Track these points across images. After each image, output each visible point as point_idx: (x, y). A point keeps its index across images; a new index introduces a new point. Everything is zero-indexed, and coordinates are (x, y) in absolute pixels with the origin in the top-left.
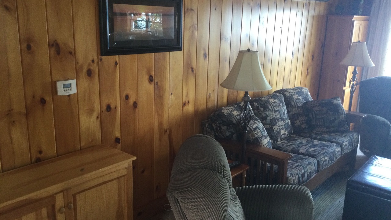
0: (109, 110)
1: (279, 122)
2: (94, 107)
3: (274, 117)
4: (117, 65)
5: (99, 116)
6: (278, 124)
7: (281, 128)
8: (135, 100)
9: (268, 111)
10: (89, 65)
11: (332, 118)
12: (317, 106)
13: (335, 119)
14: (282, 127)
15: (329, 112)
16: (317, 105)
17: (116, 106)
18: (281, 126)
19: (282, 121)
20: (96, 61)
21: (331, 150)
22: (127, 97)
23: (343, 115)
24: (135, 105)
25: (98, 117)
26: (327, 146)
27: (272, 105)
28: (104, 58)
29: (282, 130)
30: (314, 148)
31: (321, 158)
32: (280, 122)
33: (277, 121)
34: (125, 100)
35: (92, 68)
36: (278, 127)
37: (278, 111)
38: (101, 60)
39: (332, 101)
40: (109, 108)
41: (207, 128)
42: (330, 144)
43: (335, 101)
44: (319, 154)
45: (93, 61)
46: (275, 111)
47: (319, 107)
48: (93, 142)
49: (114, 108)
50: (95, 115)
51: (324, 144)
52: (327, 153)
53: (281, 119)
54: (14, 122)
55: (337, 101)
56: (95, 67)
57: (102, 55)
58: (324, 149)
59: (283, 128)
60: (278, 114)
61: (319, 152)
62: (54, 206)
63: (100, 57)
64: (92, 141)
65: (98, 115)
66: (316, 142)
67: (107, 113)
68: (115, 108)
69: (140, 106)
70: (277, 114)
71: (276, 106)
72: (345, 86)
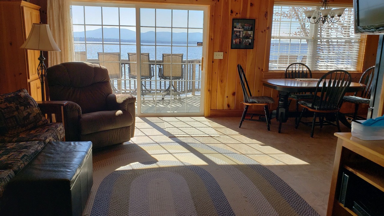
11: (25, 114)
12: (2, 102)
13: (29, 114)
15: (19, 107)
16: (3, 100)
21: (31, 151)
23: (36, 107)
26: (26, 147)
30: (7, 154)
31: (19, 164)
39: (19, 94)
42: (29, 143)
43: (22, 94)
44: (14, 161)
47: (6, 103)
51: (21, 145)
52: (27, 156)
55: (24, 93)
58: (22, 151)
61: (16, 157)
66: (10, 146)
72: (29, 78)
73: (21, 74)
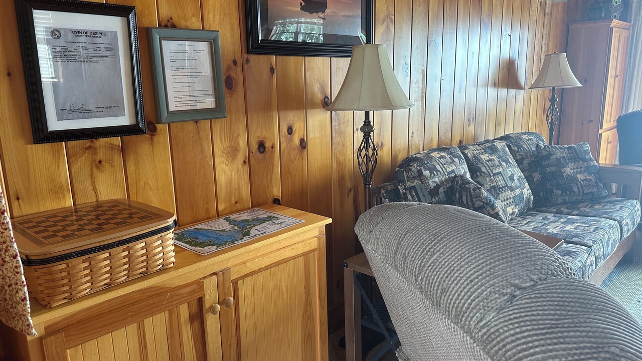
0: (262, 150)
1: (502, 193)
2: (238, 144)
3: (495, 186)
4: (274, 72)
5: (247, 161)
6: (500, 197)
7: (507, 204)
8: (303, 137)
9: (481, 175)
10: (229, 68)
14: (508, 202)
17: (273, 144)
18: (507, 199)
19: (509, 191)
20: (239, 63)
22: (290, 131)
24: (303, 144)
25: (245, 162)
27: (487, 164)
28: (253, 58)
29: (509, 206)
32: (505, 192)
33: (500, 191)
34: (287, 134)
35: (233, 74)
36: (502, 202)
37: (500, 173)
38: (248, 61)
40: (261, 146)
41: (383, 198)
45: (235, 62)
46: (495, 175)
48: (238, 205)
49: (270, 147)
50: (241, 157)
53: (506, 188)
54: (100, 162)
56: (237, 74)
57: (248, 52)
59: (510, 203)
60: (500, 178)
62: (201, 301)
63: (245, 56)
64: (236, 203)
65: (246, 158)
67: (260, 155)
68: (272, 147)
69: (310, 146)
70: (498, 179)
71: (494, 166)
72: (601, 128)
73: (591, 121)
